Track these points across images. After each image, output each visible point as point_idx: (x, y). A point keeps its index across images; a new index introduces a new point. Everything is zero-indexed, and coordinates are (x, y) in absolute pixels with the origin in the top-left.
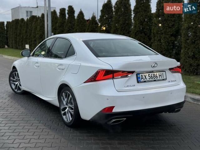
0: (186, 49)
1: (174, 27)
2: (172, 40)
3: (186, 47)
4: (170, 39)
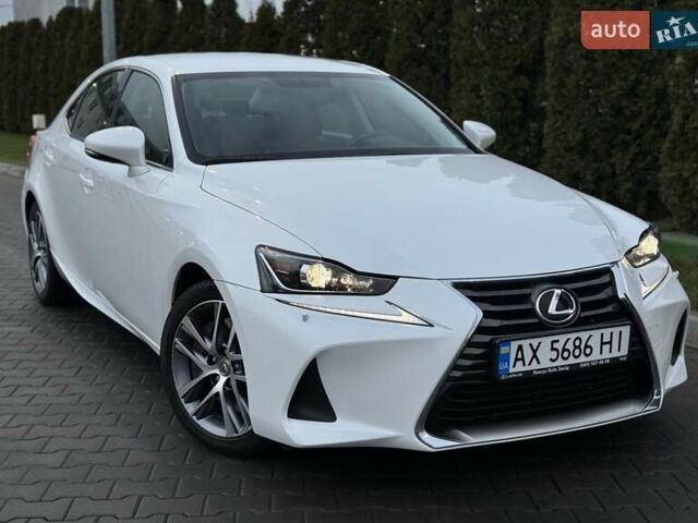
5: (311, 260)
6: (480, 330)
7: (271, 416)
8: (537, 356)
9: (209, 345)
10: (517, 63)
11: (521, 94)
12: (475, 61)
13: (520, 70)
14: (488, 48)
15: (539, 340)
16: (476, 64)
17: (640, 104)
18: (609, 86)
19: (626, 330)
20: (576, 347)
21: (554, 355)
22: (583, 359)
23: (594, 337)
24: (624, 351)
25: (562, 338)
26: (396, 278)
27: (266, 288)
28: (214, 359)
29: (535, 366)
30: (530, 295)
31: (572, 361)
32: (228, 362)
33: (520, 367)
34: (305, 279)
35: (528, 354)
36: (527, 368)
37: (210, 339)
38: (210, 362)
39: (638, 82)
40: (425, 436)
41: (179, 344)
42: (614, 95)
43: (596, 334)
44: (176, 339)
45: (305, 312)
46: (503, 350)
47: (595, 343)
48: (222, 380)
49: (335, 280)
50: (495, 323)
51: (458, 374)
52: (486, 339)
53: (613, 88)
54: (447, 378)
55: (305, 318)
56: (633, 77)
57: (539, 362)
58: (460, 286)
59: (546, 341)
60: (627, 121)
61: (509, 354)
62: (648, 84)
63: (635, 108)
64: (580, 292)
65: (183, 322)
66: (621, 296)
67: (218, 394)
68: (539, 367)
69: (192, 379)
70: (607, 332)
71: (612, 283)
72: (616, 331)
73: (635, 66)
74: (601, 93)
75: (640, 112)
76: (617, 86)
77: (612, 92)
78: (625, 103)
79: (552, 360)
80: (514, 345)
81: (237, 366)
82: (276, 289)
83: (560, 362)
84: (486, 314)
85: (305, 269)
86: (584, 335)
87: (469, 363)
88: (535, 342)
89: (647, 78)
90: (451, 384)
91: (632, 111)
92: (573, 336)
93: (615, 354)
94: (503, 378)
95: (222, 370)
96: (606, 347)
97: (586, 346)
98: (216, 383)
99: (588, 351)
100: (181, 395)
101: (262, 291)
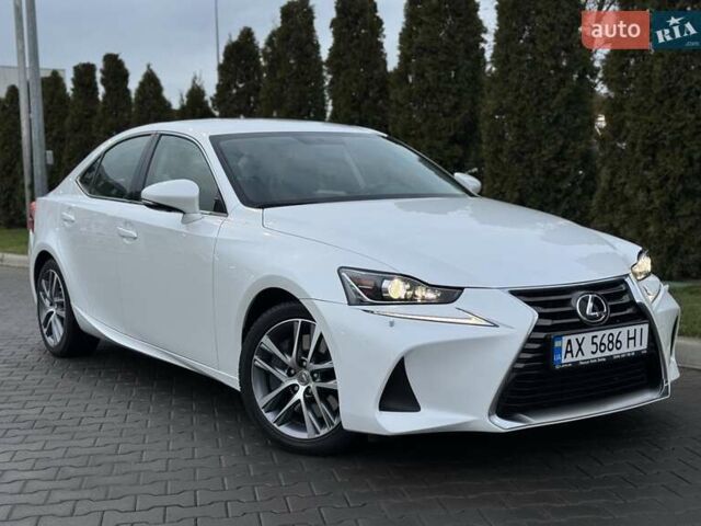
0: (495, 182)
1: (459, 113)
2: (456, 157)
3: (497, 175)
4: (447, 153)
5: (390, 276)
6: (537, 328)
7: (362, 412)
8: (581, 349)
9: (289, 360)
10: (452, 133)
11: (456, 161)
12: (413, 132)
13: (454, 140)
14: (425, 121)
15: (584, 335)
16: (414, 136)
17: (567, 167)
18: (540, 151)
19: (646, 327)
20: (610, 342)
21: (594, 348)
22: (615, 352)
23: (623, 332)
24: (645, 346)
25: (600, 334)
26: (462, 289)
27: (353, 302)
28: (293, 372)
29: (580, 358)
30: (570, 299)
31: (607, 353)
32: (307, 372)
33: (569, 359)
34: (387, 292)
35: (575, 347)
36: (575, 359)
37: (291, 355)
38: (290, 375)
39: (564, 147)
40: (497, 420)
41: (259, 362)
42: (546, 159)
43: (624, 330)
44: (255, 357)
45: (392, 319)
46: (557, 344)
47: (624, 338)
48: (302, 389)
49: (410, 293)
50: (548, 322)
51: (521, 366)
52: (542, 335)
53: (544, 152)
54: (513, 369)
55: (392, 324)
56: (560, 143)
57: (583, 354)
58: (517, 293)
59: (588, 336)
60: (557, 181)
61: (561, 348)
62: (574, 148)
63: (565, 170)
64: (608, 298)
65: (263, 340)
66: (637, 301)
67: (299, 401)
68: (584, 358)
69: (270, 391)
70: (632, 329)
71: (628, 291)
72: (638, 327)
73: (561, 133)
74: (534, 156)
75: (568, 173)
76: (548, 151)
77: (543, 156)
78: (554, 165)
79: (593, 353)
80: (565, 339)
81: (315, 375)
82: (361, 302)
83: (599, 354)
84: (541, 316)
85: (385, 284)
86: (615, 332)
87: (529, 356)
88: (580, 337)
89: (573, 143)
90: (515, 374)
91: (562, 173)
92: (608, 332)
93: (638, 348)
94: (557, 367)
95: (301, 380)
96: (632, 342)
97: (617, 341)
98: (296, 392)
99: (619, 345)
100: (261, 406)
101: (350, 304)
